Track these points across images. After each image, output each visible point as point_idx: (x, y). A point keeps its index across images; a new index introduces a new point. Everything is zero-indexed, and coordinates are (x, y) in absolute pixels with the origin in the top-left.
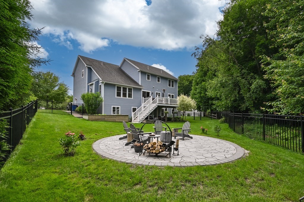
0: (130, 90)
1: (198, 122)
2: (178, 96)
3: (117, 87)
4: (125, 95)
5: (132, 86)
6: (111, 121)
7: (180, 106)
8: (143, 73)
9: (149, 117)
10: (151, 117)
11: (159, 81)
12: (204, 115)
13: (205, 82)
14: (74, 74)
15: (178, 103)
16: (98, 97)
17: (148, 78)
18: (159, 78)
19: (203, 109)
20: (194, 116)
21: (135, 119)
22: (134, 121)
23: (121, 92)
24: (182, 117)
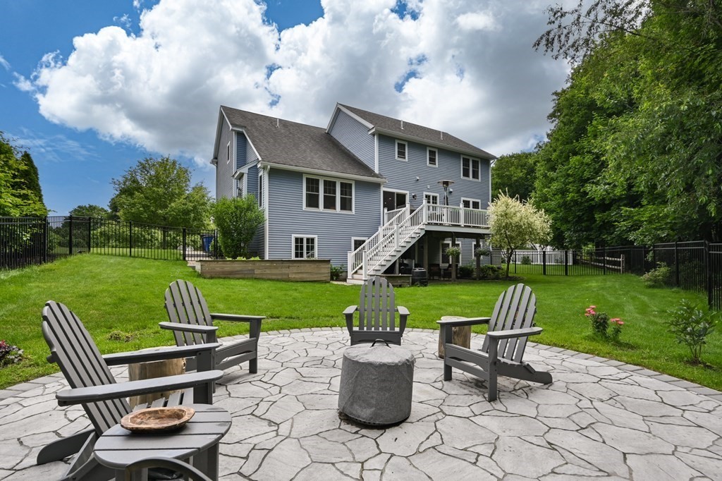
0: (346, 188)
1: (558, 282)
2: (493, 201)
3: (308, 180)
4: (330, 203)
5: (353, 176)
6: (274, 277)
7: (499, 231)
8: (385, 138)
9: (397, 265)
10: (406, 265)
11: (432, 160)
12: (575, 262)
13: (578, 157)
14: (216, 158)
15: (491, 223)
16: (250, 208)
17: (402, 154)
18: (432, 153)
19: (571, 242)
20: (544, 265)
21: (356, 272)
22: (353, 279)
23: (318, 195)
24: (504, 266)
